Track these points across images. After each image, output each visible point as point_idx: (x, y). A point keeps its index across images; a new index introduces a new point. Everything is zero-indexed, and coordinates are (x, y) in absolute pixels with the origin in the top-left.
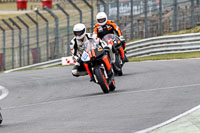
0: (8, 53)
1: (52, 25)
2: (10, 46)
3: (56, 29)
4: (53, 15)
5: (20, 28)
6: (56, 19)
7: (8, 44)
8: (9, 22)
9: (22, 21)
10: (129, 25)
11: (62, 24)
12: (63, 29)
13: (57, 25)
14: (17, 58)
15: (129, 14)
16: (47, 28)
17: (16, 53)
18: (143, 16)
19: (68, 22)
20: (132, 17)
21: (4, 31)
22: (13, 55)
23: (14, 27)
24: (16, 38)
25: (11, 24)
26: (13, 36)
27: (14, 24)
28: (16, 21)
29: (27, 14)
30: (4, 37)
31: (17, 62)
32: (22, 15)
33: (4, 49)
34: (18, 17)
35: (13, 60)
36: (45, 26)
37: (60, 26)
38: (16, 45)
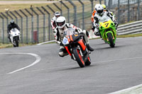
0: (41, 31)
1: (72, 11)
2: (42, 26)
3: (75, 15)
4: (72, 4)
5: (49, 14)
6: (75, 7)
7: (41, 24)
8: (41, 9)
9: (51, 9)
10: (127, 11)
11: (79, 11)
12: (79, 14)
13: (75, 11)
14: (47, 35)
15: (126, 3)
16: (68, 13)
17: (47, 31)
18: (137, 5)
19: (83, 9)
20: (128, 5)
21: (38, 15)
22: (44, 33)
23: (45, 13)
24: (47, 20)
25: (43, 11)
26: (44, 19)
27: (45, 10)
28: (46, 8)
29: (54, 4)
30: (38, 20)
31: (47, 37)
32: (51, 4)
33: (38, 28)
34: (48, 6)
35: (44, 36)
36: (67, 12)
37: (78, 12)
38: (47, 25)
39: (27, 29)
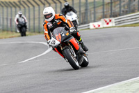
39: (39, 18)
